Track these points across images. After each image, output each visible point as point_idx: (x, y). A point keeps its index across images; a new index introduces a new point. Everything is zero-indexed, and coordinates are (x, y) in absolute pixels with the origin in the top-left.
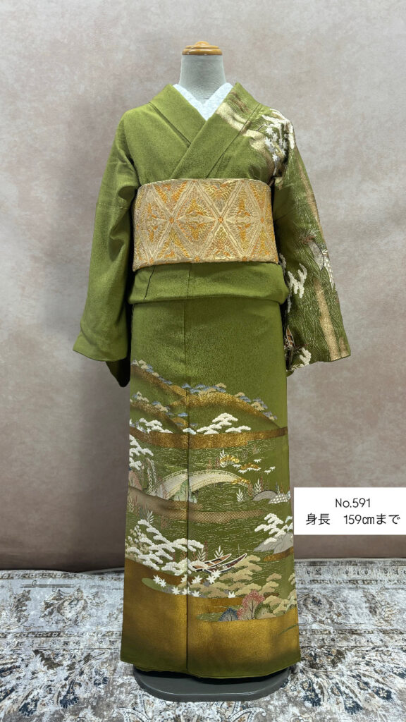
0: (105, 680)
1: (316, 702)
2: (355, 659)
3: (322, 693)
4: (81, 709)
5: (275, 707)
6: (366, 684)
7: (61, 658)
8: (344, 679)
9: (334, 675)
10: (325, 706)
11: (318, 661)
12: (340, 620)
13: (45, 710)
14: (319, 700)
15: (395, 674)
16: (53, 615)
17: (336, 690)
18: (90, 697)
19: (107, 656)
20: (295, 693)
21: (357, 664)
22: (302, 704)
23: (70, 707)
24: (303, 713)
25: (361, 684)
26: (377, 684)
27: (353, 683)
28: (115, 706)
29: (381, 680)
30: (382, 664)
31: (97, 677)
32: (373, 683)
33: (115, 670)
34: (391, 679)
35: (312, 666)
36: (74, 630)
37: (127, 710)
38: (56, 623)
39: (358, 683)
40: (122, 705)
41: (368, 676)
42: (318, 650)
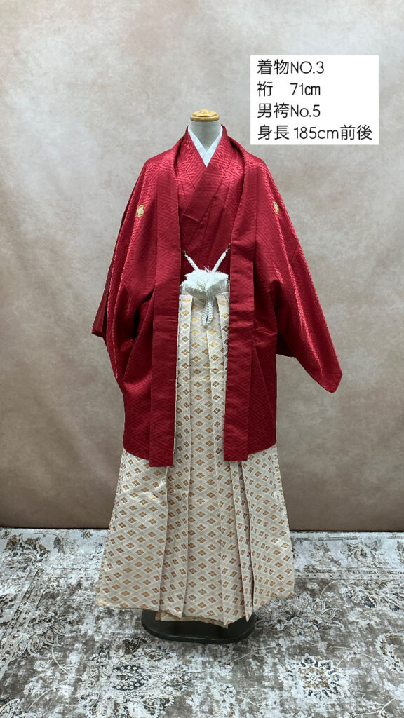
1: (373, 606)
3: (375, 601)
5: (347, 608)
6: (402, 597)
8: (388, 595)
9: (381, 593)
10: (378, 608)
11: (369, 587)
12: (381, 566)
14: (374, 605)
17: (384, 600)
20: (358, 601)
21: (395, 588)
22: (363, 607)
24: (364, 611)
27: (394, 597)
35: (366, 589)
42: (369, 582)
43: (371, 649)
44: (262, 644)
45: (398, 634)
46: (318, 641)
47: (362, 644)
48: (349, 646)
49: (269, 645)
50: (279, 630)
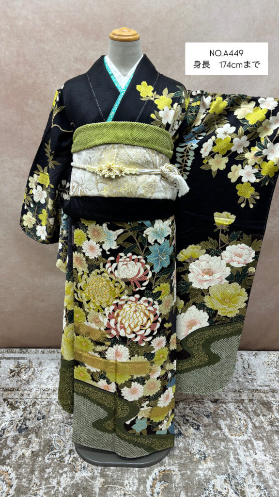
0: (43, 417)
2: (184, 406)
4: (29, 434)
6: (188, 420)
7: (19, 404)
8: (176, 418)
13: (9, 435)
15: (204, 415)
16: (15, 377)
18: (34, 427)
19: (46, 403)
21: (185, 409)
23: (23, 433)
25: (185, 421)
26: (193, 421)
27: (180, 420)
28: (48, 432)
29: (196, 418)
30: (198, 409)
31: (39, 415)
32: (191, 420)
33: (49, 412)
34: (201, 418)
36: (27, 387)
37: (54, 435)
38: (17, 382)
39: (183, 420)
40: (52, 432)
41: (189, 416)
43: (142, 488)
44: (44, 482)
45: (173, 468)
46: (97, 476)
47: (136, 481)
48: (122, 485)
49: (50, 484)
50: (66, 463)
